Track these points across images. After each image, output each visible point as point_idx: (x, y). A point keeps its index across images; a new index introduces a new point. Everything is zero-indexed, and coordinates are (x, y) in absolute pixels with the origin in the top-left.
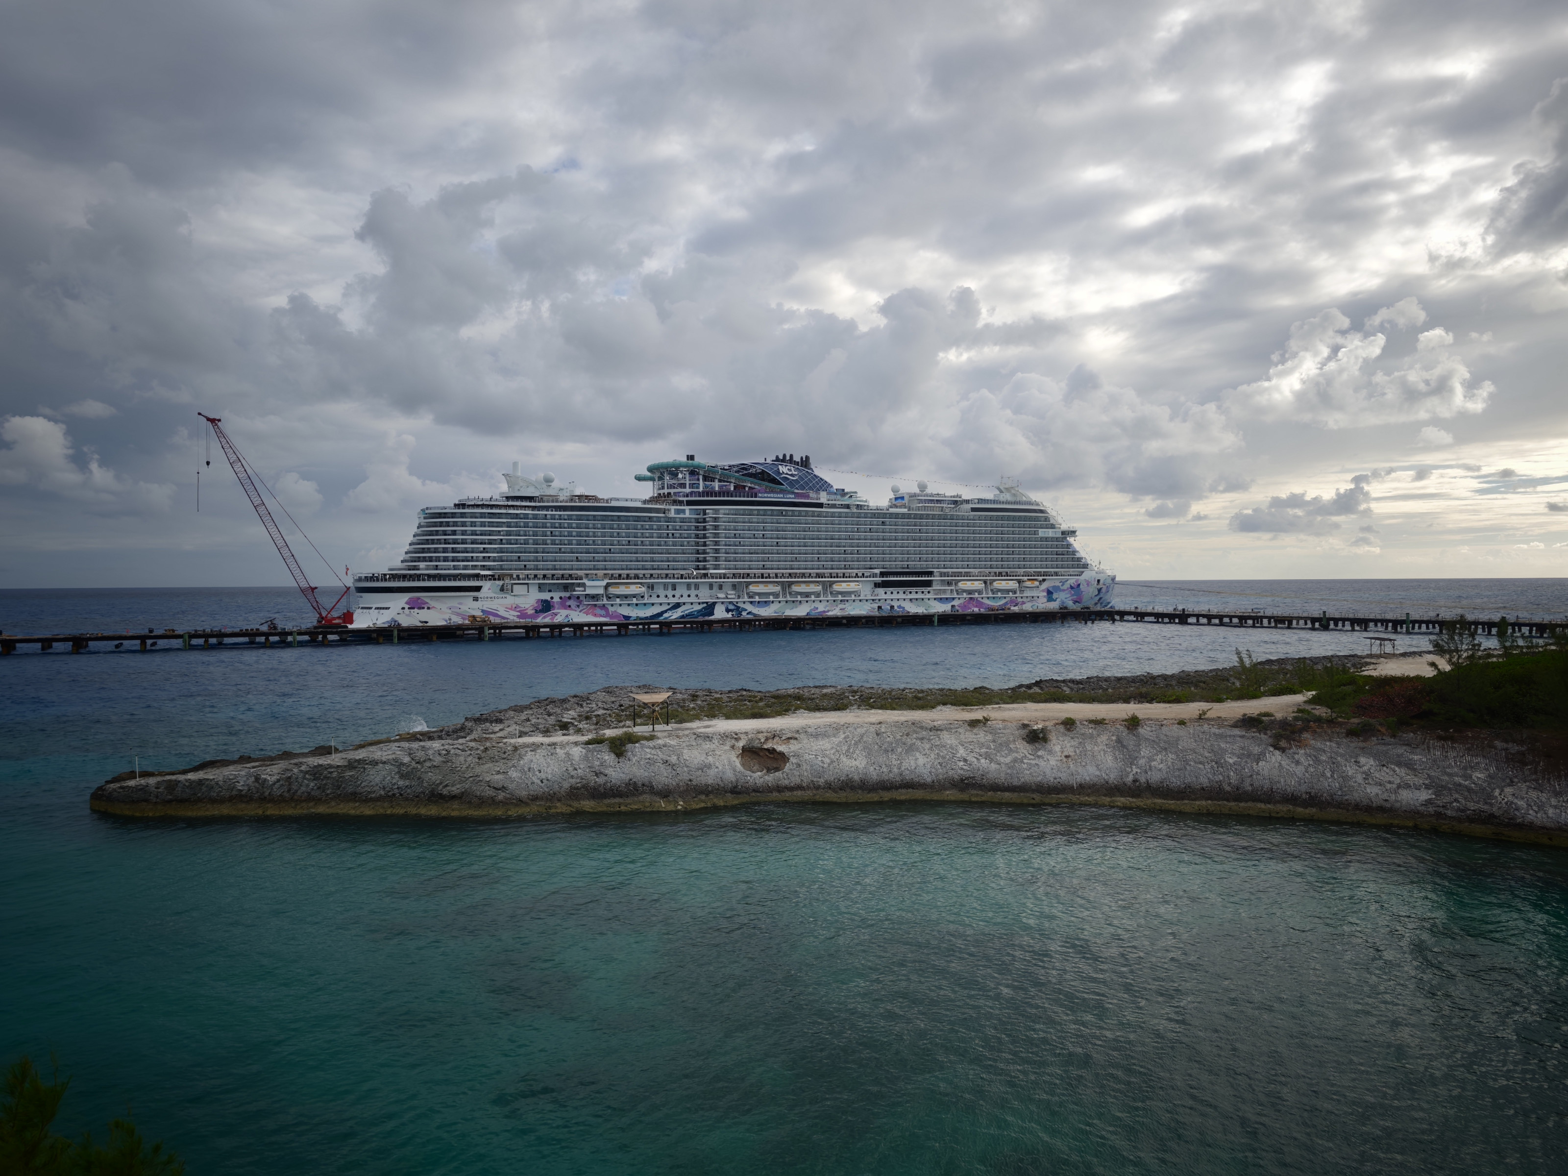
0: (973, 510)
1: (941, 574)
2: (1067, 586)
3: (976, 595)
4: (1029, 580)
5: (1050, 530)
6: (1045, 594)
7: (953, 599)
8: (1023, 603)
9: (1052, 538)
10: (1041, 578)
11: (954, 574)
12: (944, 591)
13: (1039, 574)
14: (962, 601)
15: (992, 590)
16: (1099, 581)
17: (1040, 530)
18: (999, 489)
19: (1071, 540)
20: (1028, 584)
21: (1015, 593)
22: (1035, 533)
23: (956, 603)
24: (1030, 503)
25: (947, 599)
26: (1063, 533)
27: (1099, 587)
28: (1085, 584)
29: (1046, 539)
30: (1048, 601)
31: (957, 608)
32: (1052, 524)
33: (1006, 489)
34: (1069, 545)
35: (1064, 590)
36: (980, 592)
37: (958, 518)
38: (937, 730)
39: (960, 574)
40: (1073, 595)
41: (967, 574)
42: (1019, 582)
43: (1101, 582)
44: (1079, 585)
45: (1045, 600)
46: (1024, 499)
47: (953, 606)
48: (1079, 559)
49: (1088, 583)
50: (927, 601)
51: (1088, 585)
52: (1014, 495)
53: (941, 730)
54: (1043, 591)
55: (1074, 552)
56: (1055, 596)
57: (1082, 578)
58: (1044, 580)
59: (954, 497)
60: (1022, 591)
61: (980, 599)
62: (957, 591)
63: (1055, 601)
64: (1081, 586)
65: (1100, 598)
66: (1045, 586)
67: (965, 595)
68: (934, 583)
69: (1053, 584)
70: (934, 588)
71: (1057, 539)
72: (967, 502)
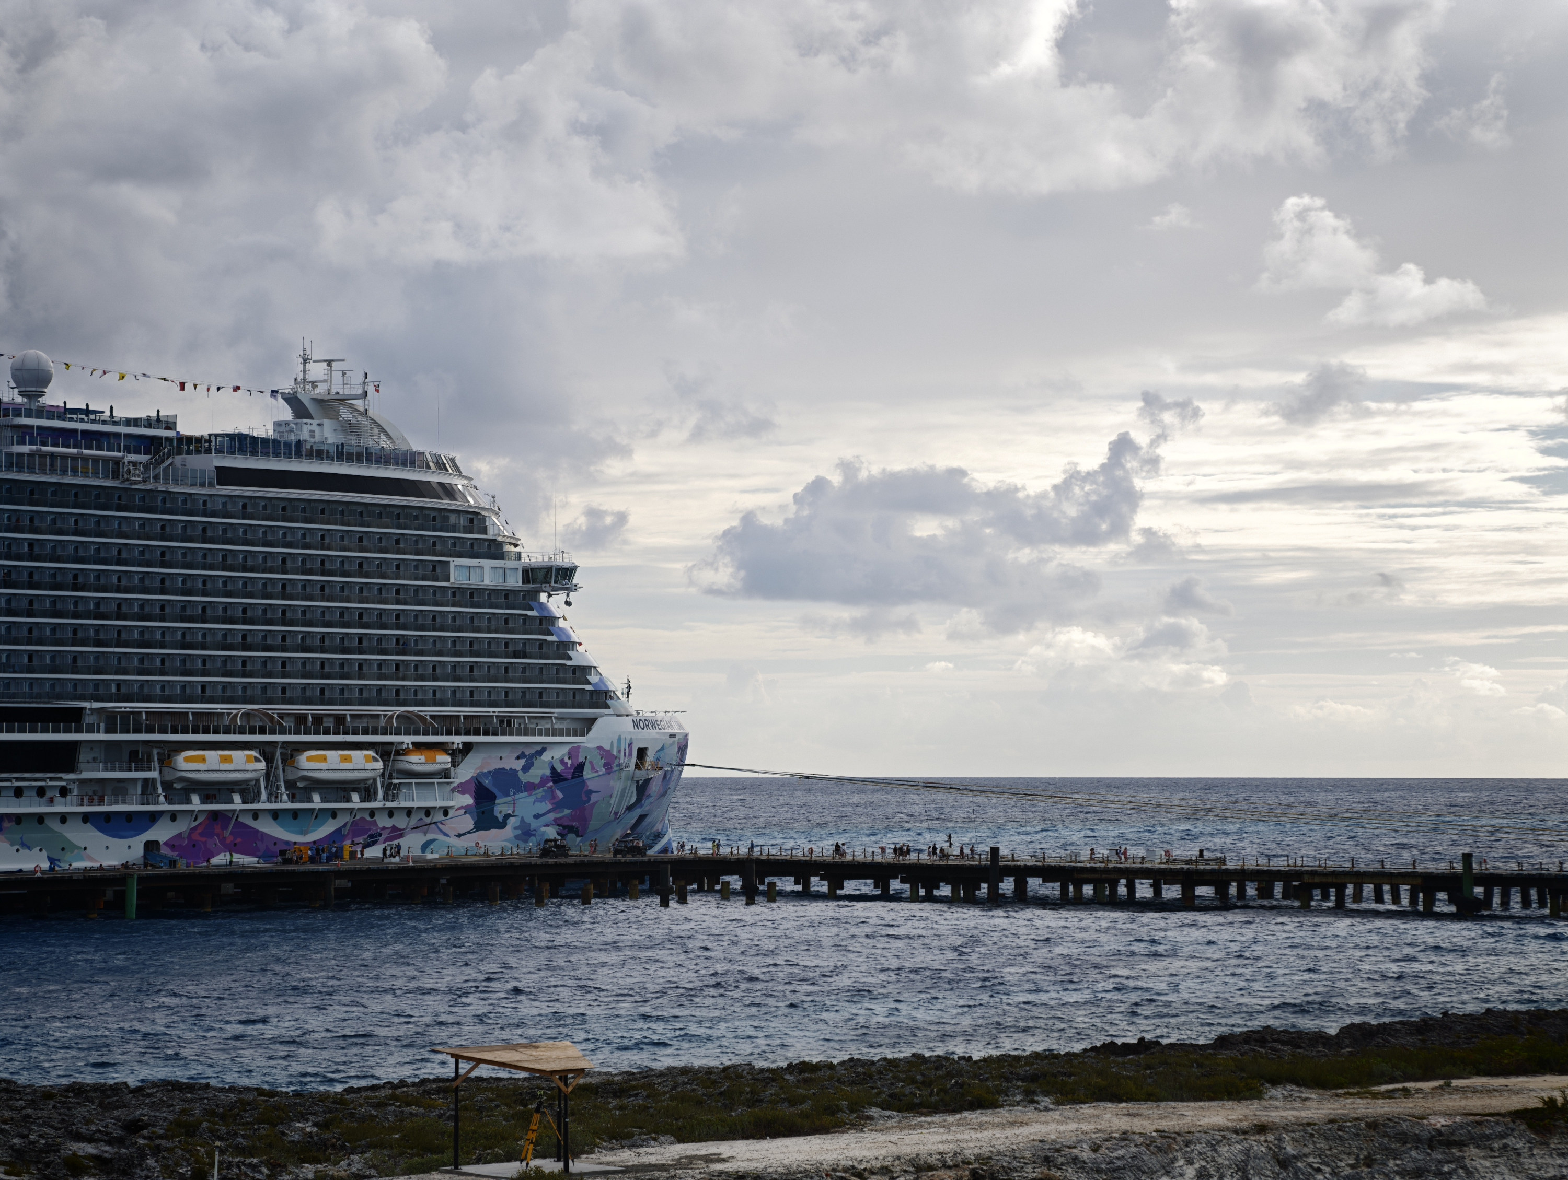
0: (226, 476)
1: (113, 722)
2: (539, 771)
3: (237, 803)
4: (418, 746)
5: (487, 563)
6: (468, 800)
7: (153, 817)
8: (397, 833)
9: (494, 592)
10: (458, 740)
11: (158, 722)
12: (119, 789)
13: (450, 725)
14: (182, 827)
15: (290, 785)
16: (642, 753)
17: (455, 562)
18: (292, 400)
19: (554, 603)
20: (416, 761)
21: (367, 792)
22: (439, 571)
23: (161, 833)
24: (411, 459)
25: (129, 816)
26: (530, 574)
27: (641, 775)
28: (599, 763)
29: (473, 595)
30: (479, 827)
31: (165, 851)
32: (493, 541)
33: (320, 402)
34: (547, 621)
35: (530, 787)
36: (248, 790)
37: (169, 503)
38: (1450, 1144)
39: (178, 722)
40: (557, 806)
41: (204, 723)
42: (385, 752)
43: (650, 757)
44: (580, 767)
45: (468, 822)
46: (385, 443)
47: (151, 846)
48: (582, 672)
49: (609, 760)
50: (55, 825)
51: (608, 766)
52: (350, 428)
53: (1461, 1144)
54: (462, 789)
55: (565, 646)
56: (501, 807)
57: (590, 741)
58: (468, 748)
59: (147, 423)
60: (391, 790)
61: (249, 821)
62: (167, 786)
63: (502, 825)
64: (587, 773)
65: (642, 818)
66: (466, 771)
67: (196, 803)
68: (84, 756)
69: (495, 765)
70: (85, 775)
71: (506, 597)
72: (200, 445)
